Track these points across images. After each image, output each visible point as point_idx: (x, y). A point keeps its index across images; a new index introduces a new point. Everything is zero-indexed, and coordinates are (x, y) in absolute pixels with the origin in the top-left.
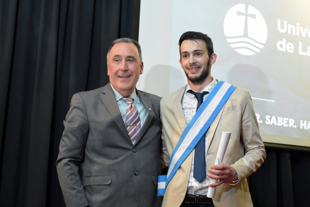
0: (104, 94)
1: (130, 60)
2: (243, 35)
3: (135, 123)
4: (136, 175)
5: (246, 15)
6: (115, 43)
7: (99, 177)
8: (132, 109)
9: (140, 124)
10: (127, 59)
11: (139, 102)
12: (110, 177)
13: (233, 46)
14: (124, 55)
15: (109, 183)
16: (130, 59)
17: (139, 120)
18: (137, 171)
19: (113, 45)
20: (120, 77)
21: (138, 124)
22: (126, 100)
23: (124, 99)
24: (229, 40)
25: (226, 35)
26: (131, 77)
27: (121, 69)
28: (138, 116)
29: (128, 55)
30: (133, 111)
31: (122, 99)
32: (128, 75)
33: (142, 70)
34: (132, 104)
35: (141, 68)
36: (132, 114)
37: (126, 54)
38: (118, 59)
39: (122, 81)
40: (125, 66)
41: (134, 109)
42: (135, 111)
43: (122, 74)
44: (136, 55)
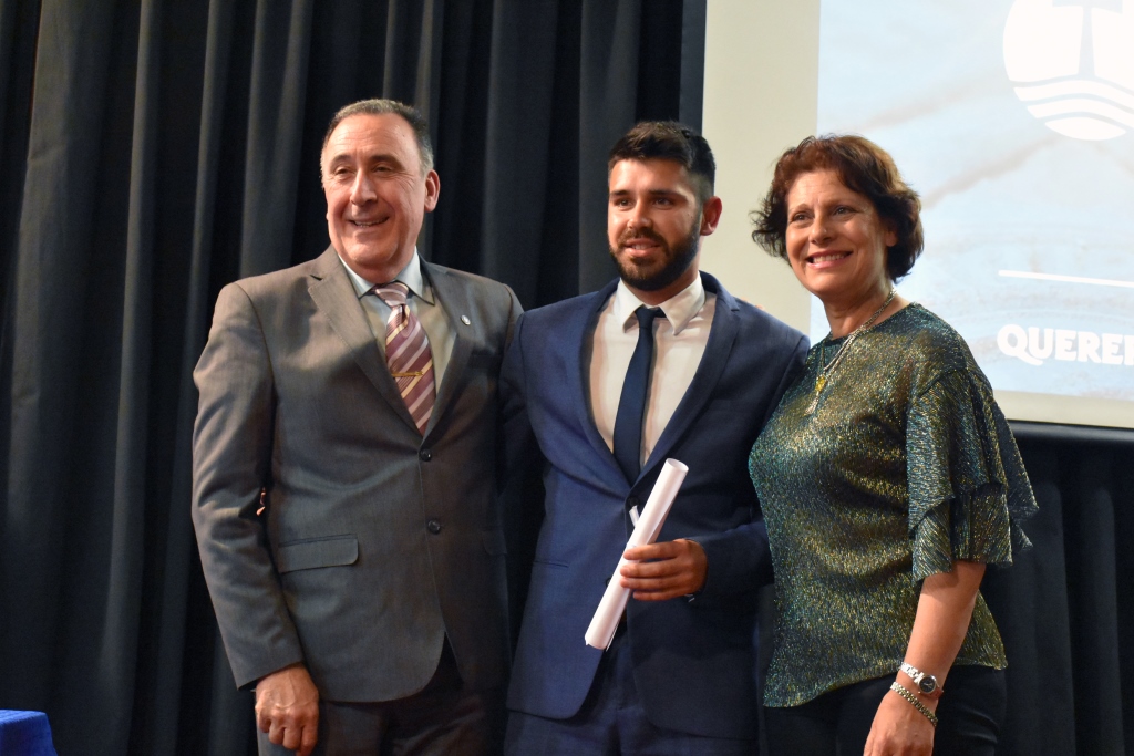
0: (320, 279)
1: (382, 169)
3: (418, 366)
4: (437, 533)
6: (341, 119)
7: (319, 544)
8: (406, 322)
9: (433, 368)
10: (372, 166)
11: (430, 299)
12: (355, 542)
14: (361, 151)
15: (352, 561)
17: (428, 355)
18: (437, 520)
19: (334, 126)
20: (353, 222)
21: (426, 369)
22: (384, 296)
23: (378, 291)
26: (389, 222)
27: (352, 198)
28: (426, 342)
29: (374, 153)
30: (406, 328)
31: (371, 293)
32: (378, 215)
33: (432, 198)
34: (403, 306)
35: (430, 193)
36: (404, 339)
37: (367, 148)
38: (345, 167)
39: (362, 238)
40: (366, 188)
41: (411, 324)
42: (414, 326)
43: (359, 213)
44: (403, 152)
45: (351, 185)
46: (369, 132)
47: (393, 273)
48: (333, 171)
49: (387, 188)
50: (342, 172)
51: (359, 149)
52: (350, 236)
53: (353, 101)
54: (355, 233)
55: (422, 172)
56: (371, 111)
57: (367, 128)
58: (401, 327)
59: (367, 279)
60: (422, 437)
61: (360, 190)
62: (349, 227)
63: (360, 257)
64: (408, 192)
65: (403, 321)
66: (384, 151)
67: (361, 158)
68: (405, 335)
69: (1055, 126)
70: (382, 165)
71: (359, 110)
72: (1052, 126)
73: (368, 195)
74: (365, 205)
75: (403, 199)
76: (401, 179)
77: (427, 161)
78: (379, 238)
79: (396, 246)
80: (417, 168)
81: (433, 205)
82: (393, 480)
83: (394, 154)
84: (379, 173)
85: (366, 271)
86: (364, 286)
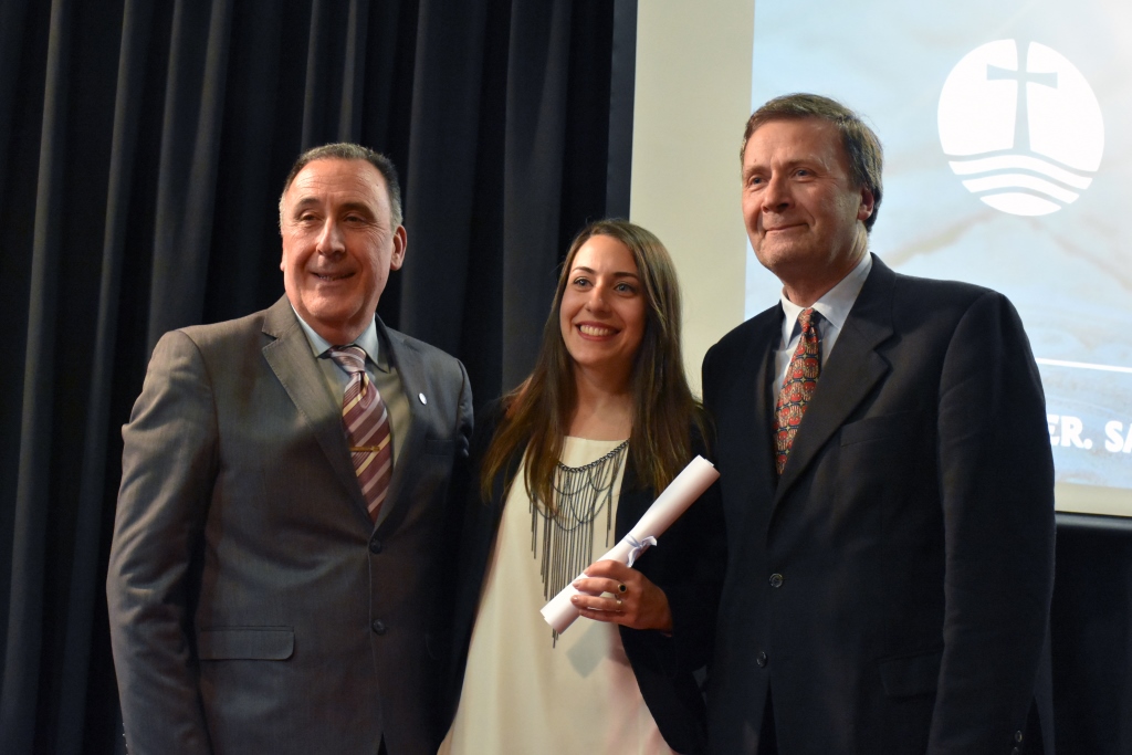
0: (274, 338)
1: (353, 219)
2: (1010, 145)
3: (375, 441)
4: (381, 633)
5: (1022, 76)
6: (306, 161)
8: (364, 391)
9: (391, 444)
10: (343, 214)
11: (386, 369)
12: (292, 635)
13: (972, 186)
14: (332, 198)
15: (286, 656)
16: (353, 214)
17: (387, 429)
18: (383, 620)
19: (298, 170)
20: (316, 275)
21: (383, 444)
22: (342, 359)
23: (335, 354)
24: (957, 168)
25: (948, 149)
26: (354, 278)
27: (318, 248)
28: (385, 414)
29: (346, 200)
30: (364, 397)
31: (326, 355)
32: (343, 269)
33: (398, 256)
34: (362, 373)
35: (397, 250)
36: (362, 411)
37: (339, 194)
38: (311, 213)
39: (324, 291)
40: (335, 237)
41: (370, 394)
42: (374, 396)
43: (325, 265)
44: (376, 202)
45: (318, 234)
46: (341, 177)
47: (352, 334)
48: (298, 216)
49: (357, 240)
50: (307, 218)
51: (330, 193)
52: (313, 289)
53: (323, 144)
54: (318, 286)
55: (392, 226)
56: (341, 155)
57: (340, 173)
58: (359, 397)
59: (326, 338)
60: (373, 524)
61: (329, 239)
62: (311, 279)
63: (321, 312)
64: (378, 247)
65: (361, 389)
66: (355, 199)
67: (332, 204)
68: (363, 407)
69: (990, 201)
70: (354, 215)
71: (329, 155)
72: (988, 201)
73: (337, 245)
74: (332, 255)
75: (372, 254)
76: (370, 232)
77: (397, 215)
78: (343, 294)
79: (360, 305)
80: (388, 222)
81: (399, 264)
82: (337, 572)
83: (367, 203)
84: (350, 223)
85: (325, 329)
86: (321, 346)
